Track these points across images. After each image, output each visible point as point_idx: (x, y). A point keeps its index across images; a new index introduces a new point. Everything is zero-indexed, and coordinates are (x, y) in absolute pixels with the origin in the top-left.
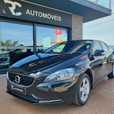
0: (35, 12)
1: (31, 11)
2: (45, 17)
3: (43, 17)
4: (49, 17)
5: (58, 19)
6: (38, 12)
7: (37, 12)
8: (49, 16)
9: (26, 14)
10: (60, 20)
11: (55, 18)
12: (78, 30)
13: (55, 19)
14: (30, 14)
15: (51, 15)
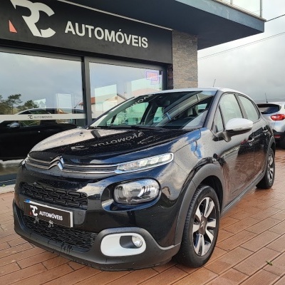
0: (87, 26)
1: (77, 24)
2: (110, 40)
3: (106, 39)
4: (120, 39)
5: (142, 43)
6: (93, 27)
7: (90, 28)
8: (120, 37)
9: (66, 32)
10: (145, 45)
11: (133, 40)
12: (188, 69)
13: (133, 44)
14: (74, 33)
15: (125, 35)
